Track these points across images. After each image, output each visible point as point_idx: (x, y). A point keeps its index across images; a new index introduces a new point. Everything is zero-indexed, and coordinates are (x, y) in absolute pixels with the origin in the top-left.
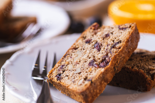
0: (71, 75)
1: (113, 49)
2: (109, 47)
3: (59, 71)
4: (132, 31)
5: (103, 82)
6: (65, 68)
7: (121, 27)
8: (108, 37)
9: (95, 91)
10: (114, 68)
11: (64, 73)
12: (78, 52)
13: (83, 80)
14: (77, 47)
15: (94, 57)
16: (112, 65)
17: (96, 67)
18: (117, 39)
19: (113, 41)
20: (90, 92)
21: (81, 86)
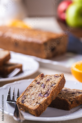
0: (29, 101)
1: (51, 87)
2: (49, 86)
3: (23, 98)
4: (61, 78)
5: (46, 105)
6: (26, 97)
7: (56, 76)
8: (49, 81)
9: (42, 109)
10: (52, 97)
11: (26, 99)
12: (33, 88)
13: (35, 103)
14: (32, 86)
15: (41, 91)
16: (51, 95)
17: (42, 97)
18: (54, 82)
19: (52, 83)
20: (39, 110)
21: (35, 106)
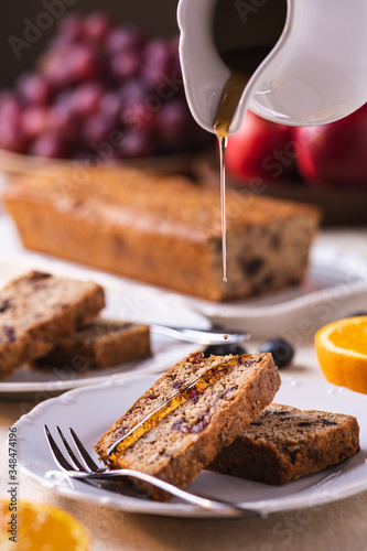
1: (220, 401)
2: (215, 396)
4: (262, 368)
9: (178, 475)
10: (220, 435)
12: (156, 403)
13: (157, 454)
14: (156, 394)
15: (184, 414)
16: (214, 428)
17: (184, 433)
18: (232, 382)
19: (224, 386)
